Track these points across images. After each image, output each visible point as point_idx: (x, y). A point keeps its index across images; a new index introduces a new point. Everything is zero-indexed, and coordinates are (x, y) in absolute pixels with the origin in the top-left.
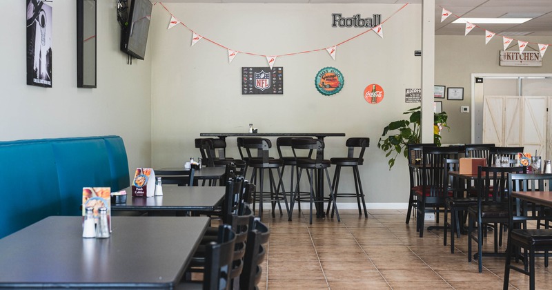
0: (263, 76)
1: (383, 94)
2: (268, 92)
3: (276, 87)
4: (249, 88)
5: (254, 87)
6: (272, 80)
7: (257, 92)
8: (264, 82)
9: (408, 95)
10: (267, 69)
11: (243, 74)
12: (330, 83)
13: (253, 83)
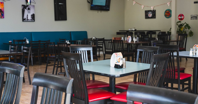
0: (150, 13)
1: (184, 17)
2: (151, 18)
3: (154, 16)
4: (147, 17)
5: (148, 16)
6: (152, 14)
7: (149, 18)
8: (150, 15)
9: (191, 17)
10: (151, 11)
11: (145, 13)
12: (168, 14)
13: (148, 15)
